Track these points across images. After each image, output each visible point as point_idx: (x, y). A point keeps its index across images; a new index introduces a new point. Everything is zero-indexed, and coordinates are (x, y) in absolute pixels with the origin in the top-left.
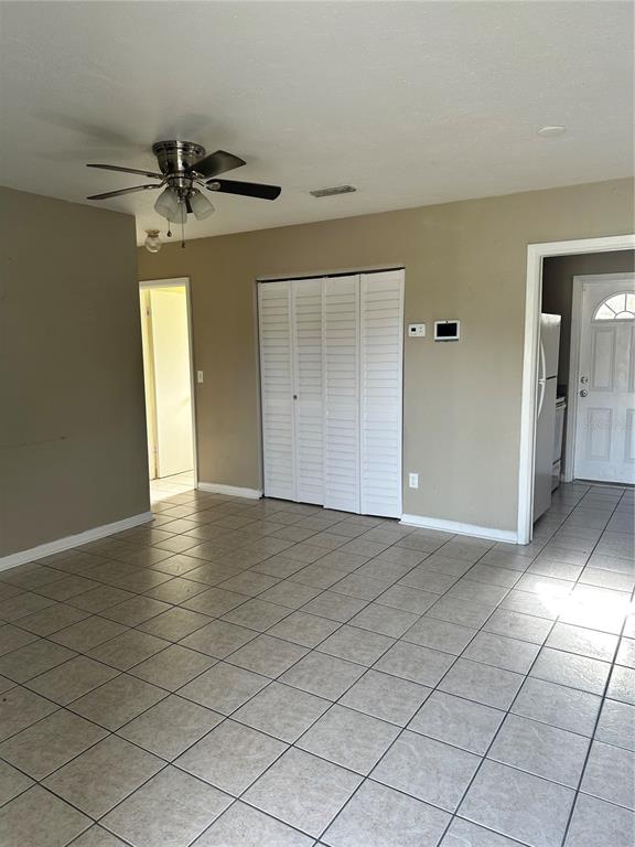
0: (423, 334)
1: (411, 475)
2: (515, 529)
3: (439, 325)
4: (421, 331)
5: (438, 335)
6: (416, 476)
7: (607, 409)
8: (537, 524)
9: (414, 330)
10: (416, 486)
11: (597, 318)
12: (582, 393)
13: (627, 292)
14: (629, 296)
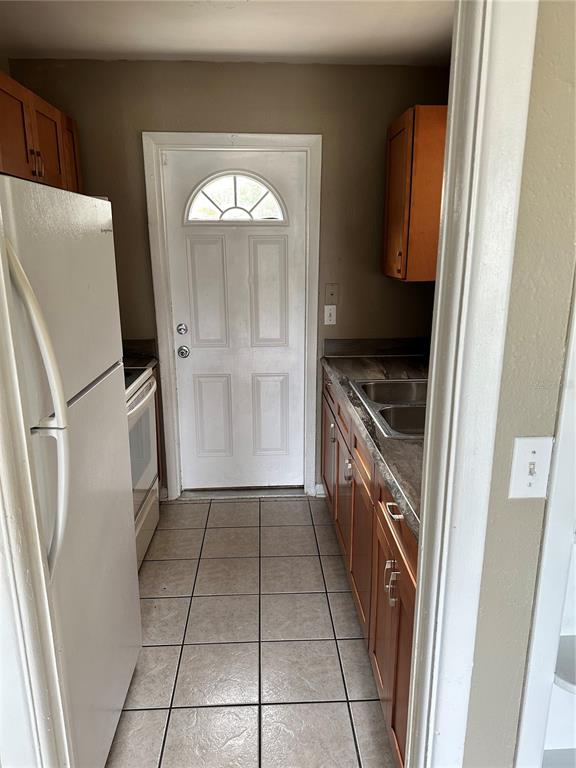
11: (192, 217)
12: (182, 353)
13: (235, 170)
14: (240, 179)
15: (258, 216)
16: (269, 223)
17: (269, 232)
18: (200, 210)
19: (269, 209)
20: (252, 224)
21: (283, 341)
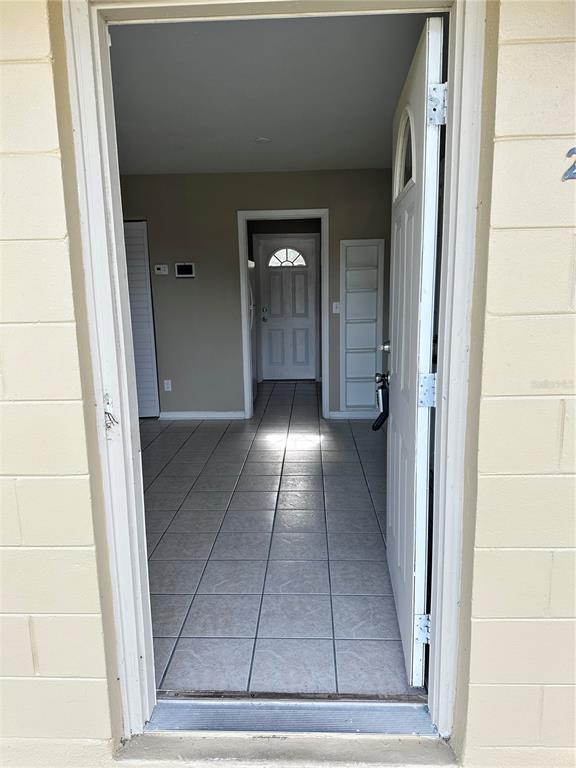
0: (166, 273)
1: (166, 381)
2: (243, 410)
3: (179, 267)
4: (165, 270)
5: (179, 273)
6: (170, 381)
7: (279, 330)
8: (256, 403)
9: (159, 269)
10: (170, 389)
11: (270, 265)
12: (264, 319)
13: (287, 247)
14: (289, 250)
15: (296, 264)
16: (300, 266)
17: (300, 270)
18: (273, 262)
19: (301, 261)
20: (293, 267)
21: (306, 315)
